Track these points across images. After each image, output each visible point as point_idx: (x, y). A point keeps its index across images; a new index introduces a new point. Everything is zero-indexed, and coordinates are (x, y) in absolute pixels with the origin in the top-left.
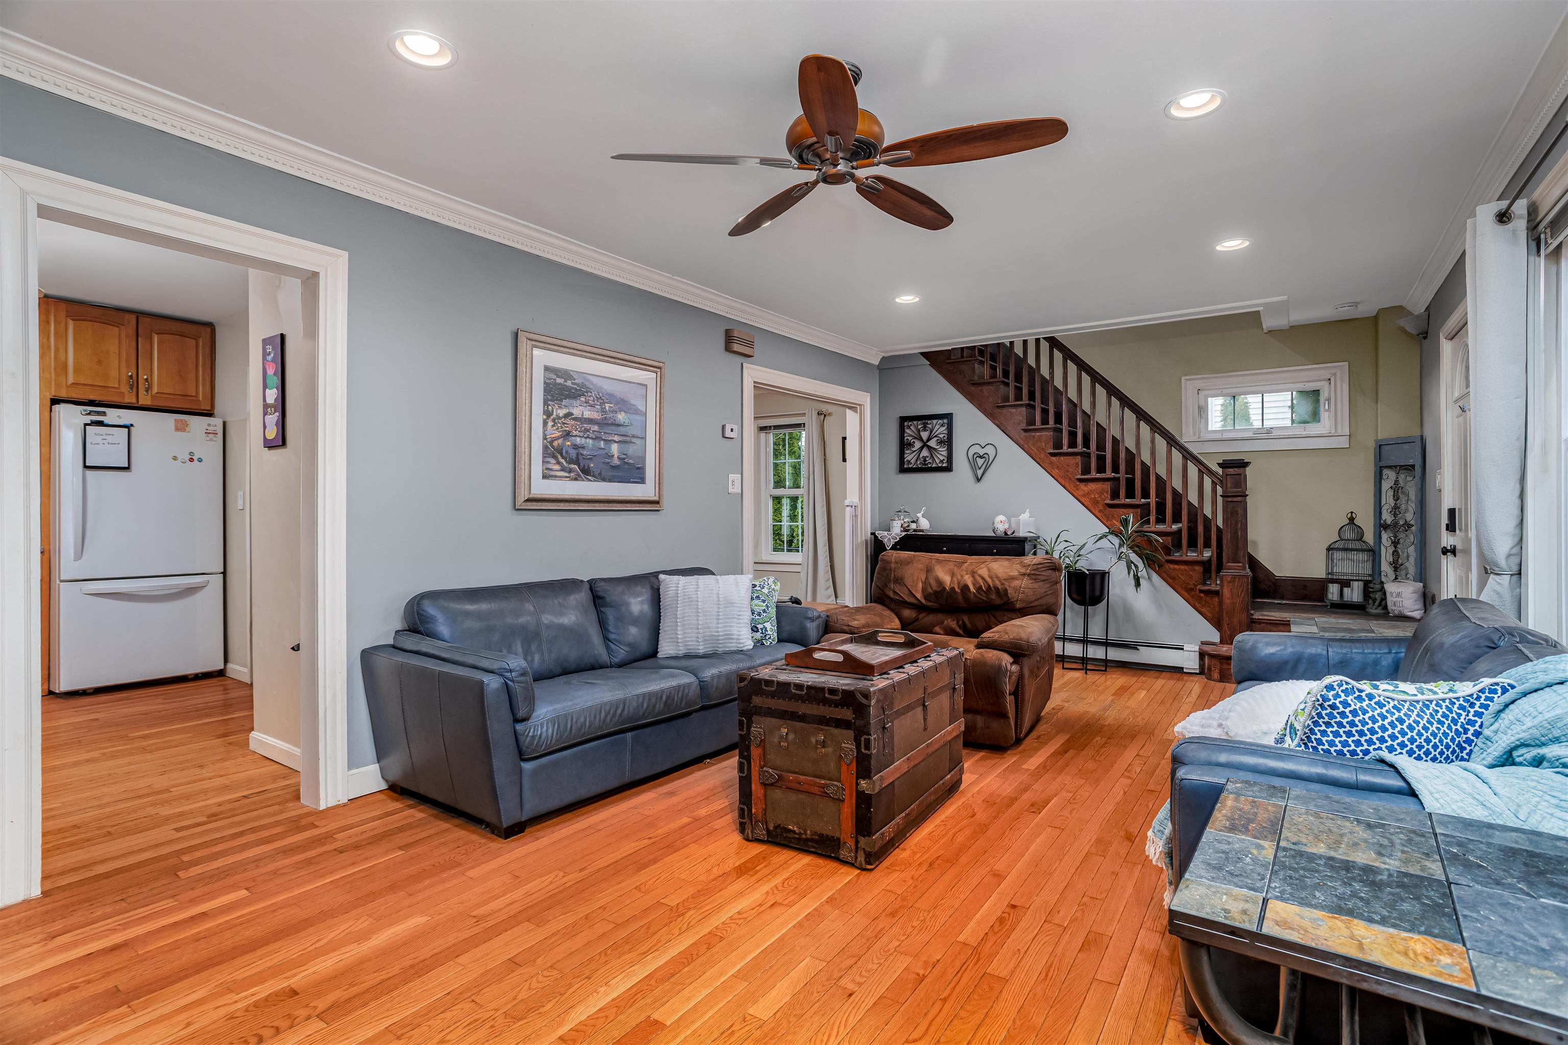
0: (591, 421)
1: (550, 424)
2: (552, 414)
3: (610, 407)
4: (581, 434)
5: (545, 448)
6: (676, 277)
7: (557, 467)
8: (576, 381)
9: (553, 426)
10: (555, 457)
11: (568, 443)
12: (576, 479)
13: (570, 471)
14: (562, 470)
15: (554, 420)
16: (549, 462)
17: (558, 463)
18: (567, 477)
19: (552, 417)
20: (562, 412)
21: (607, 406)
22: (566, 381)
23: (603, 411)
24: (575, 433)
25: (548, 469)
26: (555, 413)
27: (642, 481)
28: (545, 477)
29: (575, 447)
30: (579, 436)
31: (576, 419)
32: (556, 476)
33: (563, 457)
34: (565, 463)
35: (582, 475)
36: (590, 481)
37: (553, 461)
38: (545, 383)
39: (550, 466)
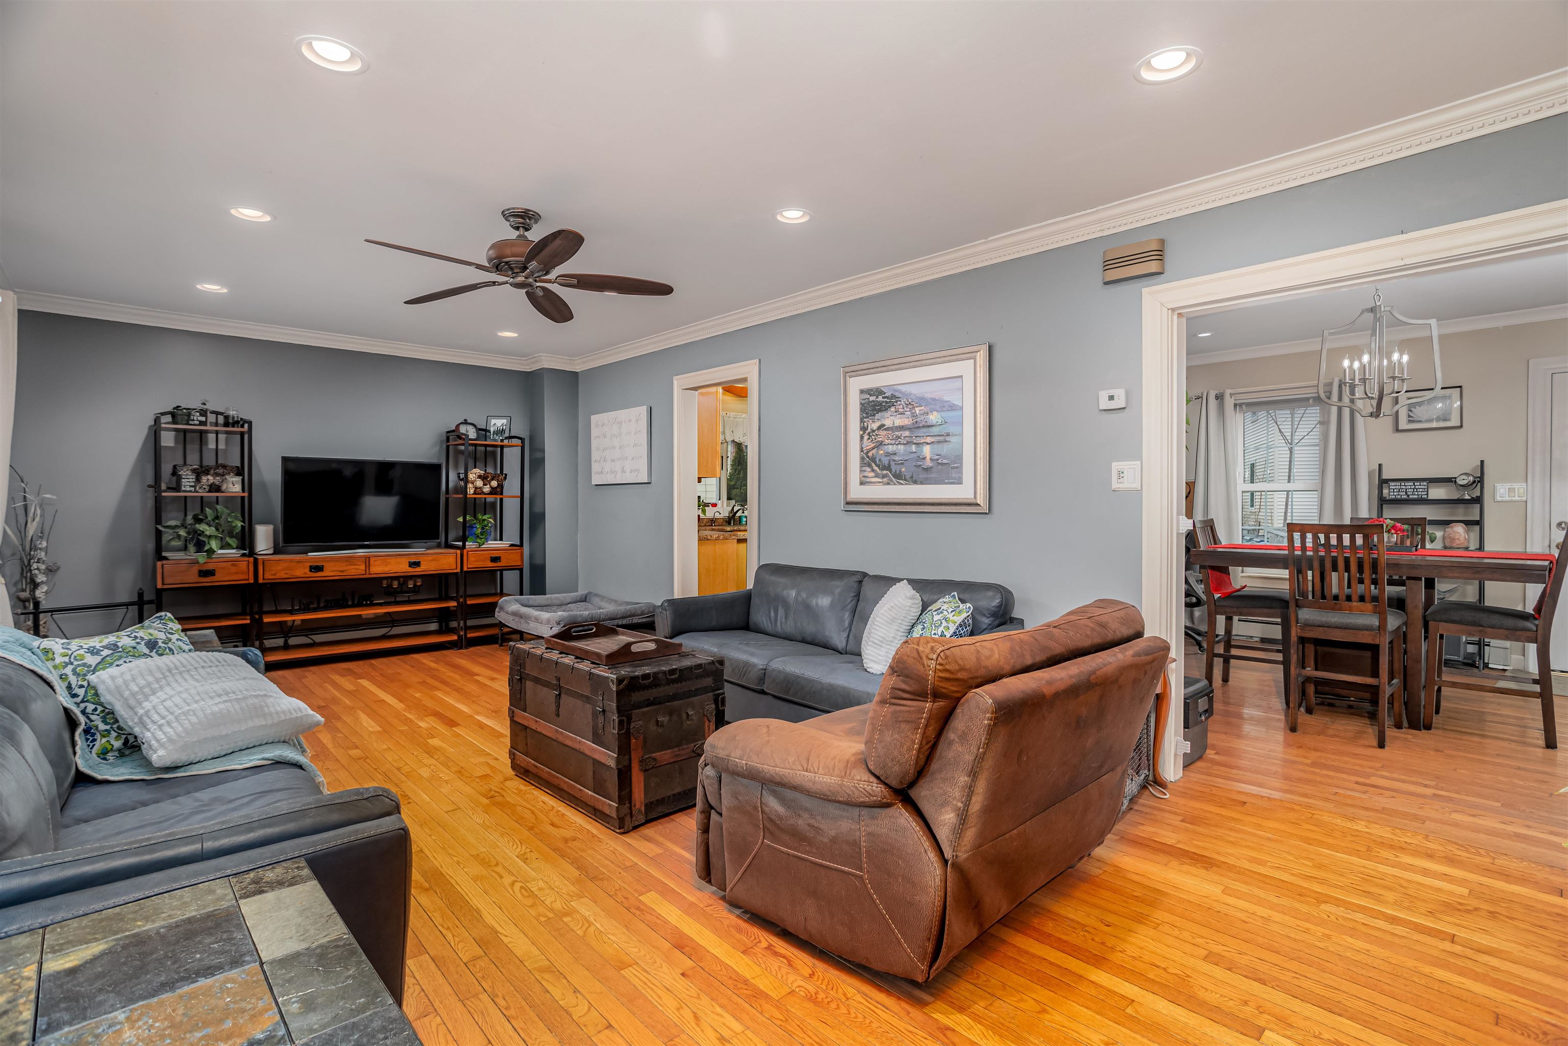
0: (902, 428)
1: (866, 437)
2: (867, 429)
3: (920, 410)
4: (893, 442)
7: (872, 474)
8: (887, 395)
9: (869, 439)
10: (869, 466)
11: (882, 452)
13: (884, 476)
14: (876, 477)
15: (869, 434)
16: (865, 471)
17: (873, 470)
18: (880, 482)
19: (867, 432)
20: (875, 426)
21: (917, 410)
22: (877, 397)
23: (914, 416)
24: (887, 442)
25: (864, 477)
26: (869, 428)
29: (888, 454)
30: (891, 444)
31: (887, 429)
32: (871, 482)
33: (877, 465)
34: (878, 470)
36: (902, 484)
37: (868, 469)
38: (861, 404)
39: (866, 474)
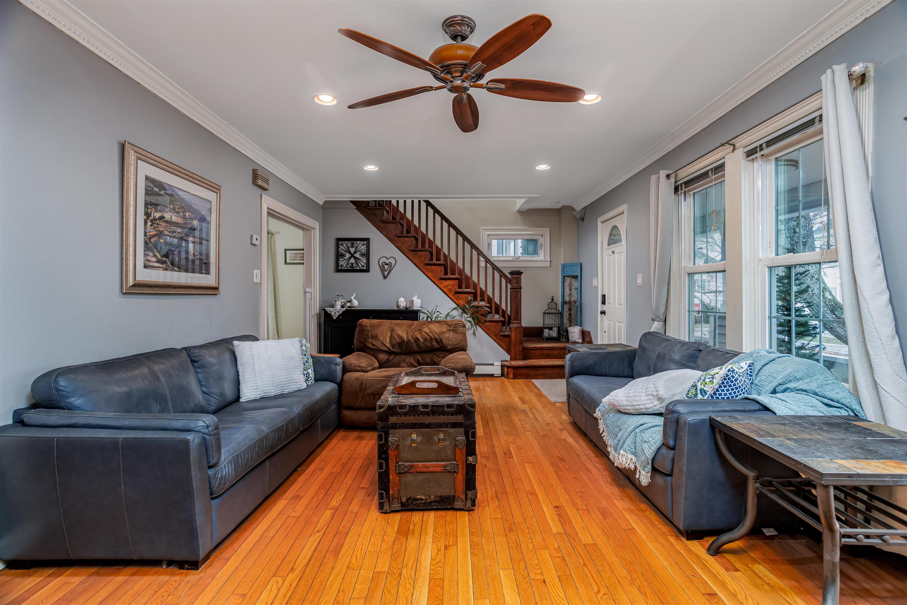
0: (176, 224)
1: (149, 224)
2: (151, 216)
3: (189, 215)
4: (170, 234)
5: (146, 243)
6: (230, 126)
7: (154, 259)
8: (167, 192)
9: (151, 226)
10: (152, 251)
11: (161, 241)
12: (166, 269)
13: (163, 262)
14: (157, 262)
15: (151, 221)
16: (148, 255)
17: (155, 256)
18: (160, 267)
19: (150, 218)
20: (157, 215)
21: (187, 214)
22: (160, 191)
23: (184, 217)
24: (166, 233)
25: (147, 260)
26: (152, 215)
27: (208, 272)
28: (145, 267)
29: (166, 243)
30: (169, 236)
31: (167, 222)
32: (153, 267)
33: (158, 252)
34: (159, 256)
35: (171, 266)
36: (176, 271)
37: (151, 254)
38: (146, 190)
39: (149, 258)
